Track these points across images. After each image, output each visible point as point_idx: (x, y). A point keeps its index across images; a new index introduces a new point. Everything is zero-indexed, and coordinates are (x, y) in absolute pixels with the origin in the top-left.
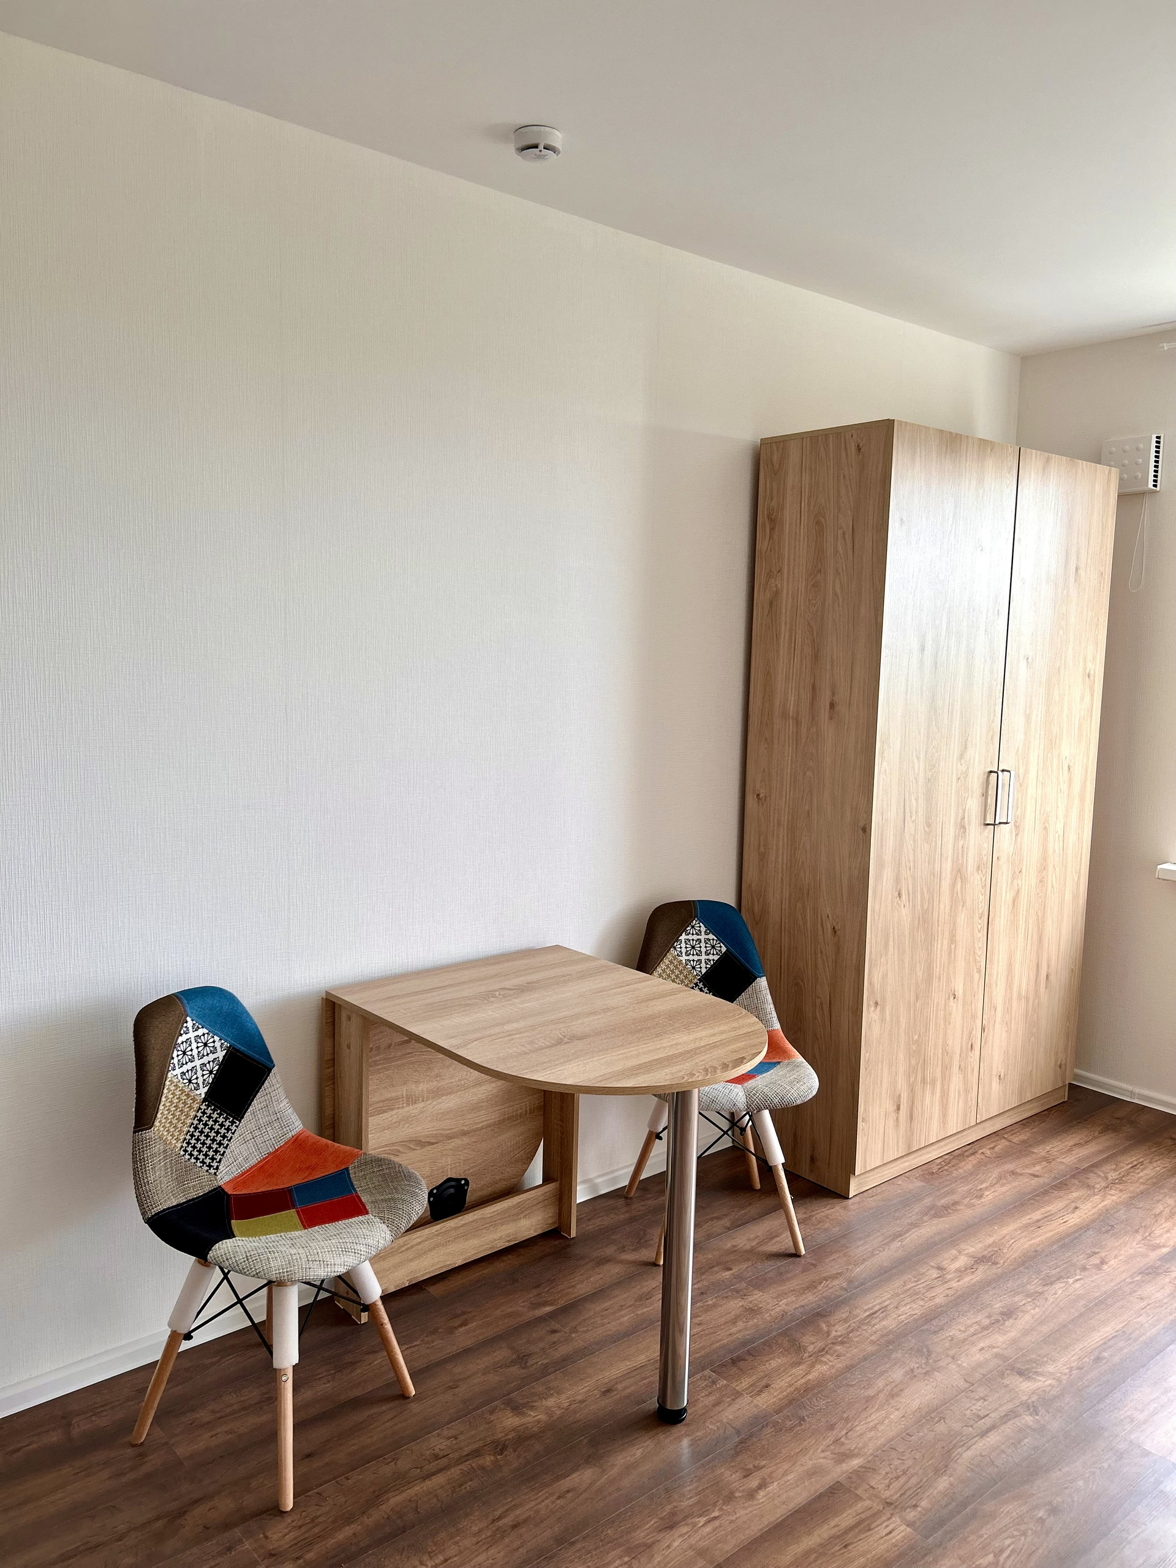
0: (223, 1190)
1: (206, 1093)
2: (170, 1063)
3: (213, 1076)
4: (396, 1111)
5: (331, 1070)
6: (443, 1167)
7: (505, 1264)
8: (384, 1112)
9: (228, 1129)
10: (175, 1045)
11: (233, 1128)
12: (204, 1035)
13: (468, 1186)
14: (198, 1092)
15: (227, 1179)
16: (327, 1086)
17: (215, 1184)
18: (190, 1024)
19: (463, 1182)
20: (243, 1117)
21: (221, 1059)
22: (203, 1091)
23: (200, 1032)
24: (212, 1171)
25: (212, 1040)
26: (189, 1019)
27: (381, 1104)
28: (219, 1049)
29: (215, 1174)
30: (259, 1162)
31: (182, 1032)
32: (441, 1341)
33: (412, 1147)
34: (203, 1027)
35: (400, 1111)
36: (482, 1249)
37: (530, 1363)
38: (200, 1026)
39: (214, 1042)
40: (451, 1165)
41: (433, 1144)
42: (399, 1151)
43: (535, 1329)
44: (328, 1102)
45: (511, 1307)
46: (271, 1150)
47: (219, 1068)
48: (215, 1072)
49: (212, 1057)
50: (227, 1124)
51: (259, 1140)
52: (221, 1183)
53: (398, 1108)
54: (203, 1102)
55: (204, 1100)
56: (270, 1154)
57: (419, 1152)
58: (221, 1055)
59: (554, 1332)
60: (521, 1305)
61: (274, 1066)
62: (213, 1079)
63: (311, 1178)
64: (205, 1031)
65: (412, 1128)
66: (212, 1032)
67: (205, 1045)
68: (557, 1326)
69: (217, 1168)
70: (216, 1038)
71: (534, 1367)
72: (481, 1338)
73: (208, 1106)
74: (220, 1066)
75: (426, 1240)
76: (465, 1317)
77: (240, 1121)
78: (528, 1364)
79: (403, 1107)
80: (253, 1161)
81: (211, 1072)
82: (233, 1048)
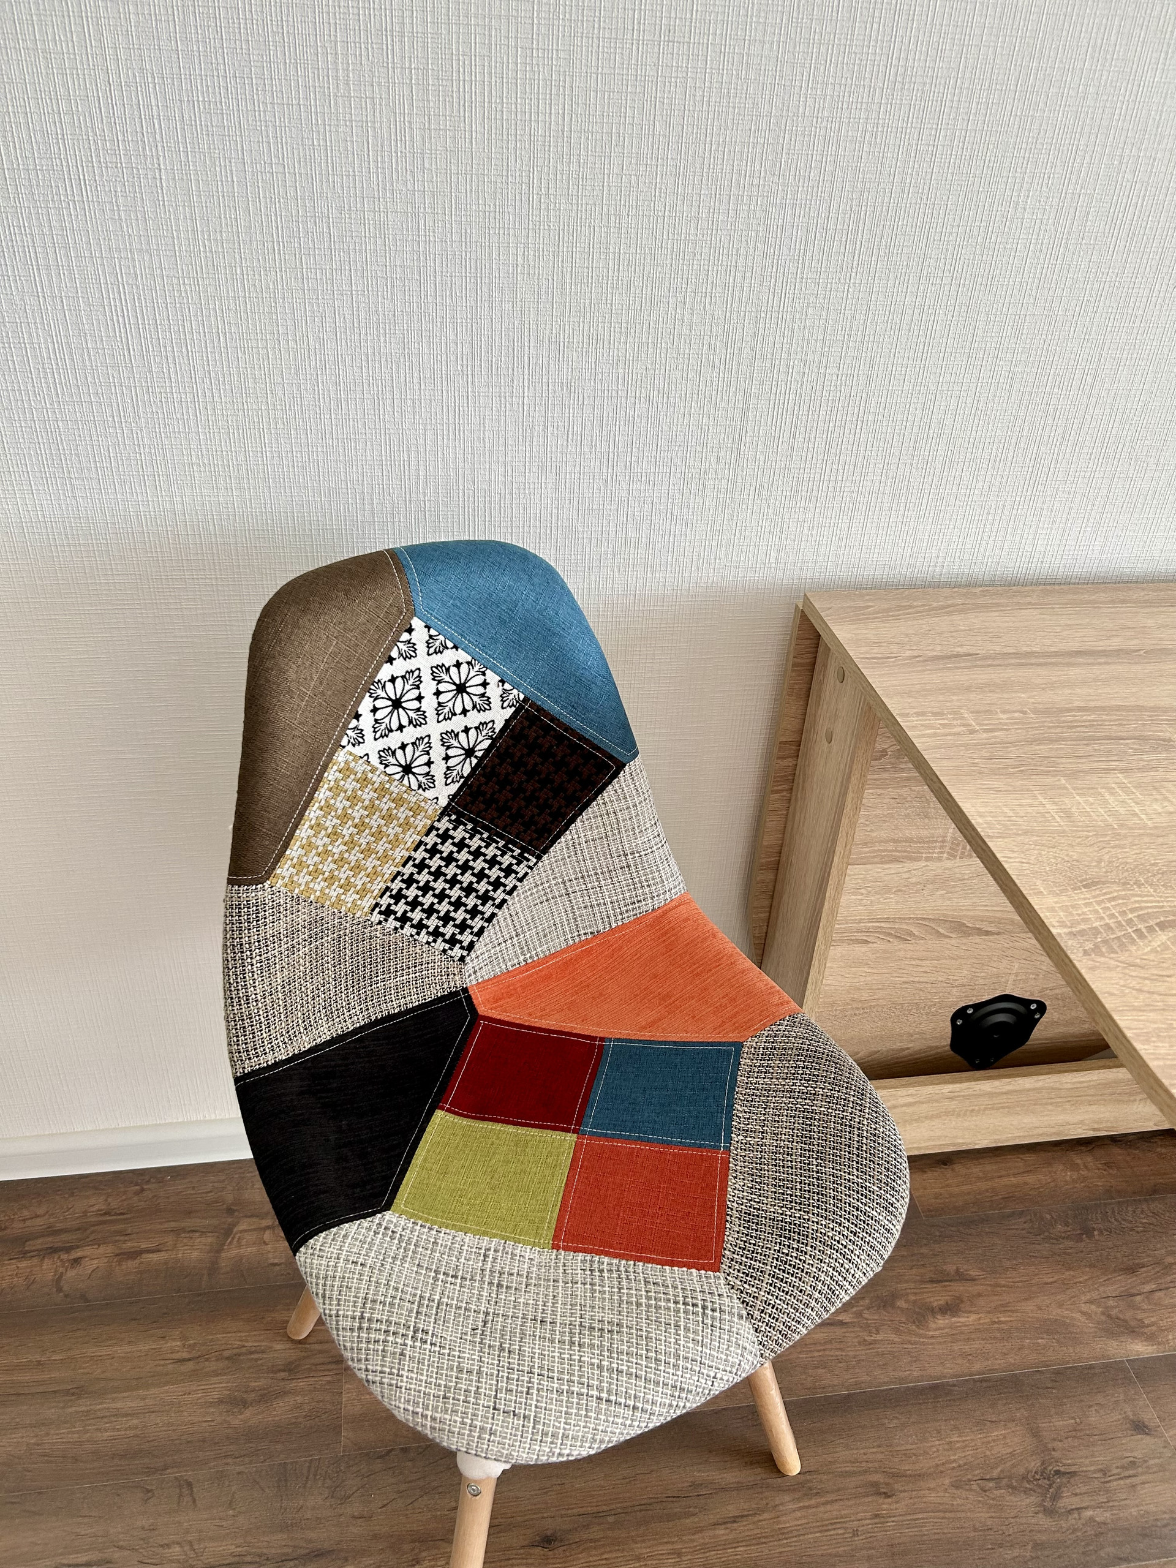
0: (469, 998)
1: (453, 798)
2: (345, 727)
3: (474, 761)
4: (923, 864)
5: (789, 762)
6: (998, 976)
7: (1075, 1175)
8: (896, 860)
9: (508, 871)
10: (369, 686)
11: (522, 869)
12: (458, 665)
13: (1042, 1014)
14: (430, 794)
15: (486, 974)
16: (777, 792)
17: (457, 983)
18: (420, 635)
19: (1033, 1007)
20: (545, 851)
21: (498, 727)
22: (443, 793)
23: (449, 657)
24: (457, 952)
25: (480, 679)
26: (416, 623)
27: (891, 846)
28: (496, 702)
29: (462, 959)
30: (569, 947)
31: (394, 653)
32: (893, 1337)
33: (942, 931)
34: (456, 647)
35: (932, 865)
36: (1036, 1132)
37: (1067, 1501)
38: (450, 644)
39: (485, 684)
40: (1017, 974)
41: (988, 933)
42: (911, 934)
43: (1100, 1398)
44: (772, 823)
45: (1061, 1305)
46: (601, 927)
47: (491, 746)
48: (479, 754)
49: (474, 718)
50: (506, 860)
51: (579, 900)
52: (470, 982)
53: (928, 859)
54: (442, 815)
55: (445, 812)
56: (596, 935)
57: (953, 942)
58: (499, 716)
59: (1140, 1428)
60: (1085, 1308)
61: (636, 755)
62: (474, 769)
63: (659, 1036)
64: (463, 656)
65: (950, 899)
66: (482, 661)
67: (461, 688)
68: (1150, 1416)
69: (471, 947)
70: (492, 677)
71: (1072, 1520)
72: (977, 1366)
73: (457, 823)
74: (494, 741)
75: (926, 1103)
76: (958, 1288)
77: (539, 858)
78: (1061, 1503)
79: (939, 859)
80: (557, 943)
81: (469, 753)
82: (533, 705)
